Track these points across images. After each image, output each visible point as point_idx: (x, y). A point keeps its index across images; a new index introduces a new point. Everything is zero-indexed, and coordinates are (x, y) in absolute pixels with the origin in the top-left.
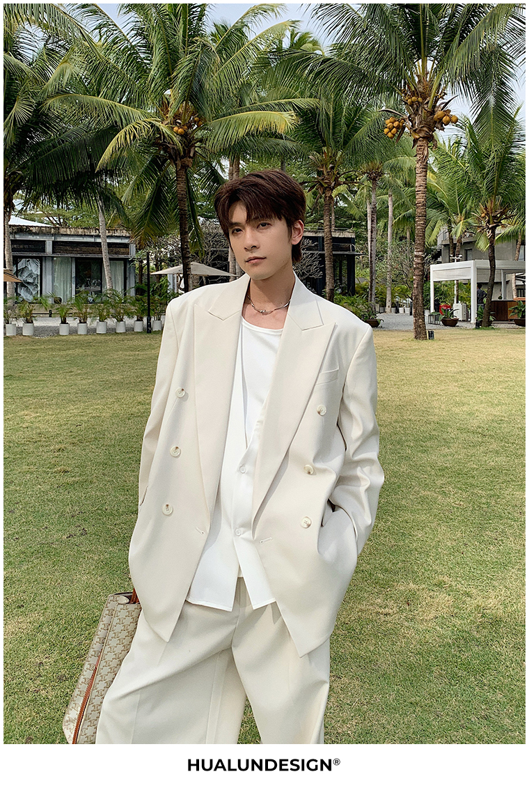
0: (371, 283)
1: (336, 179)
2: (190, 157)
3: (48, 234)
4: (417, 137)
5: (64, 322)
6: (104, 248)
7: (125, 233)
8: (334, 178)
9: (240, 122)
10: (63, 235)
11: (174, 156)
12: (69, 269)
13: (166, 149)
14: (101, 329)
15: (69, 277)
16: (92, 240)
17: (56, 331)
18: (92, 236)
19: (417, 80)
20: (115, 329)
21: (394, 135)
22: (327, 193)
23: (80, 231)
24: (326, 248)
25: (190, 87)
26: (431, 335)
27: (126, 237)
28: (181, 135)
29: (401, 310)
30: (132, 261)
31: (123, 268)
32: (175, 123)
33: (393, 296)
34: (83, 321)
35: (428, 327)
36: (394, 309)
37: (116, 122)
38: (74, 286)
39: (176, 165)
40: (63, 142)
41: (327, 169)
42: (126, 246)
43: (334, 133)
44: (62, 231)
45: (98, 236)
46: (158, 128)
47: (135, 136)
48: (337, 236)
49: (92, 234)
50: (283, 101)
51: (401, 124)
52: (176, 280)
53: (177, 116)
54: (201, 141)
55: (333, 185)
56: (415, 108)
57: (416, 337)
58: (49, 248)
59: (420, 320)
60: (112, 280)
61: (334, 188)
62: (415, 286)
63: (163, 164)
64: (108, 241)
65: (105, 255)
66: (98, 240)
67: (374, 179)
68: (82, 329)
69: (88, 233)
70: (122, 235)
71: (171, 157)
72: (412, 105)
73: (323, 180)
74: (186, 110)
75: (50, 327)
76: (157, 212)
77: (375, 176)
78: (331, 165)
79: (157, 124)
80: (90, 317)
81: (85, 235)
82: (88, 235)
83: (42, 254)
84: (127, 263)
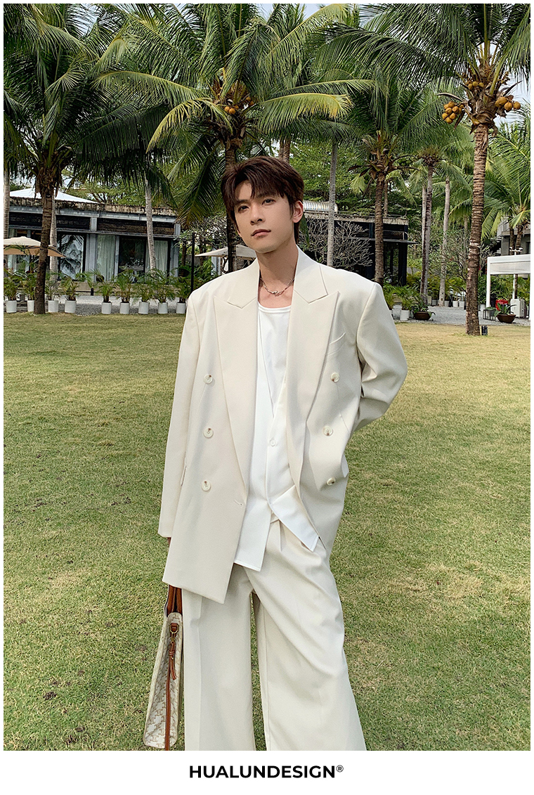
0: (424, 274)
1: (390, 164)
2: (240, 137)
3: (93, 210)
4: (477, 123)
5: (106, 301)
6: (149, 227)
7: (170, 213)
8: (387, 163)
9: (292, 104)
10: (108, 212)
11: (224, 136)
12: (113, 247)
13: (216, 128)
14: (143, 309)
15: (112, 256)
16: (137, 218)
17: (98, 310)
18: (137, 214)
19: (478, 64)
20: (157, 310)
21: (452, 120)
22: (380, 178)
23: (126, 209)
24: (376, 235)
25: (243, 66)
26: (485, 330)
27: (171, 217)
28: (232, 115)
29: (455, 303)
30: (177, 241)
31: (167, 248)
32: (226, 102)
33: (447, 289)
34: (126, 301)
35: (482, 323)
36: (447, 303)
37: (166, 100)
38: (117, 265)
39: (225, 144)
40: (114, 119)
41: (380, 153)
42: (171, 226)
43: (389, 116)
44: (108, 208)
45: (144, 215)
46: (208, 108)
47: (185, 115)
48: (389, 223)
49: (138, 212)
50: (337, 82)
51: (460, 109)
52: (219, 263)
53: (229, 95)
54: (252, 121)
55: (386, 170)
56: (476, 92)
57: (468, 333)
58: (94, 225)
59: (473, 315)
60: (156, 260)
61: (387, 173)
62: (469, 278)
63: (212, 143)
64: (153, 220)
65: (150, 235)
66: (144, 219)
67: (431, 165)
68: (124, 309)
69: (134, 212)
70: (167, 215)
71: (220, 137)
72: (472, 90)
73: (376, 164)
74: (238, 89)
75: (92, 305)
76: (204, 193)
77: (431, 163)
78: (385, 150)
79: (208, 103)
80: (133, 297)
81: (130, 213)
82: (133, 214)
83: (86, 232)
84: (171, 243)
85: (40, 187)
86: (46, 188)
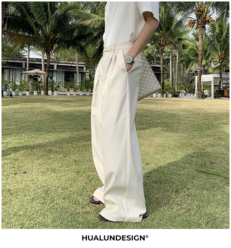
0: (172, 83)
3: (55, 62)
4: (200, 26)
6: (77, 68)
7: (82, 63)
15: (62, 78)
19: (200, 6)
21: (191, 26)
22: (162, 47)
31: (81, 76)
42: (82, 68)
43: (165, 26)
44: (60, 61)
49: (71, 63)
51: (194, 22)
56: (199, 16)
57: (198, 98)
58: (55, 68)
59: (200, 92)
62: (198, 80)
66: (73, 65)
73: (161, 43)
78: (164, 37)
81: (68, 63)
83: (53, 70)
84: (83, 74)
85: (46, 51)
86: (48, 51)
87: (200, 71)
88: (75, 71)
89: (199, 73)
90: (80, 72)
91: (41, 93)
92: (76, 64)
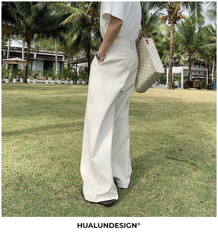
2: (93, 26)
3: (35, 52)
4: (171, 22)
5: (47, 79)
6: (56, 57)
10: (40, 52)
11: (87, 25)
15: (41, 67)
21: (163, 21)
23: (46, 51)
27: (61, 54)
28: (91, 18)
30: (63, 62)
32: (89, 14)
39: (88, 28)
42: (61, 57)
51: (166, 18)
56: (171, 13)
57: (169, 89)
58: (35, 56)
62: (169, 71)
66: (52, 55)
74: (93, 10)
82: (49, 53)
83: (32, 58)
84: (61, 63)
85: (27, 40)
86: (29, 40)
87: (171, 63)
88: (54, 60)
89: (170, 65)
90: (58, 62)
91: (20, 81)
92: (55, 54)
